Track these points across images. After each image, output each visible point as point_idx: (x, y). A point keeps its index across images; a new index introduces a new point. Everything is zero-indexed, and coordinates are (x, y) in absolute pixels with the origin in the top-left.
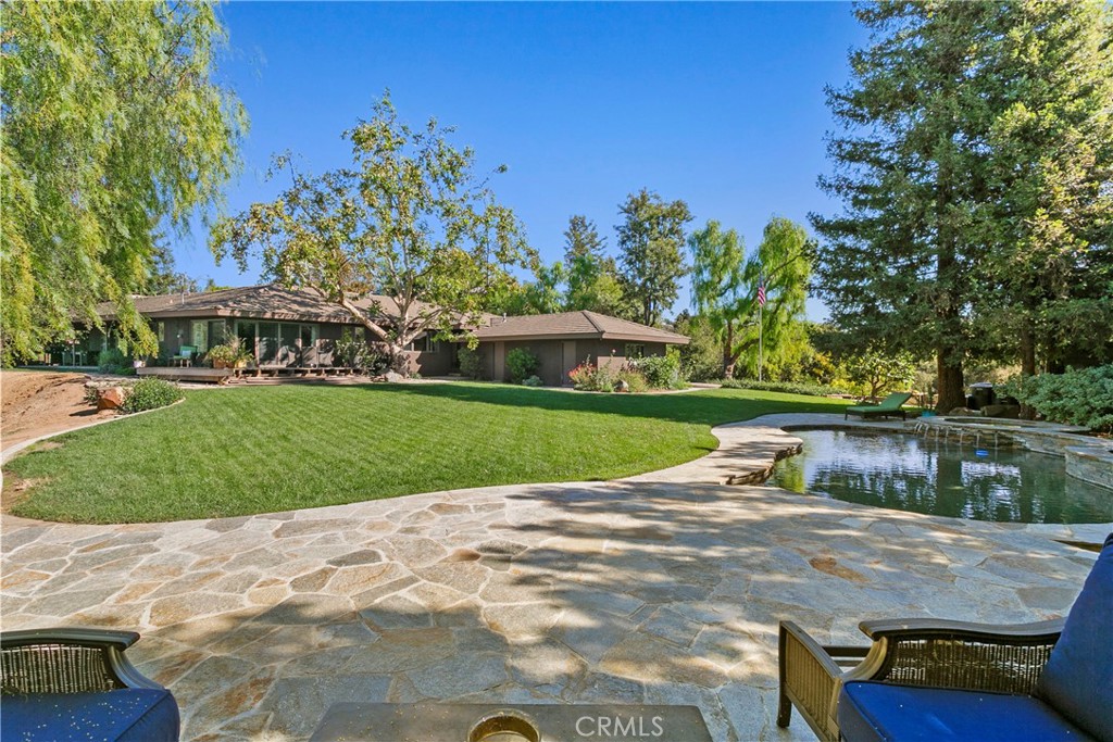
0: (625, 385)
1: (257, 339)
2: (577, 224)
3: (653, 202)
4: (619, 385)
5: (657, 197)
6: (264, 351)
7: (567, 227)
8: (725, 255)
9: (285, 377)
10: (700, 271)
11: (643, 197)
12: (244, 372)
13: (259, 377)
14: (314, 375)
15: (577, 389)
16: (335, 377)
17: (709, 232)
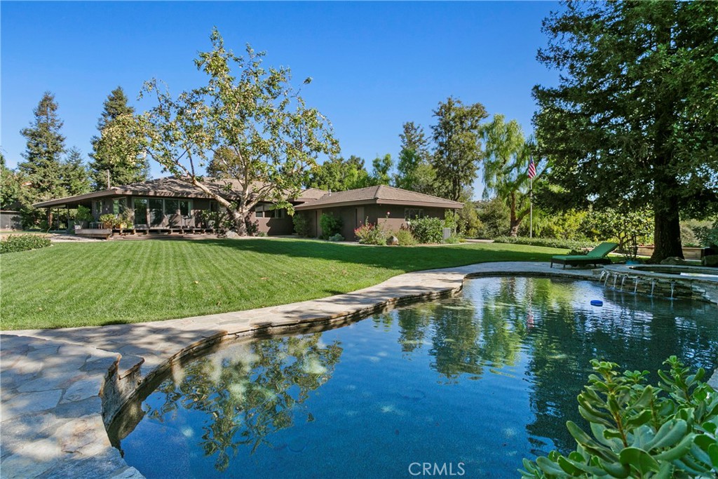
0: (395, 239)
1: (148, 210)
2: (408, 128)
3: (457, 105)
4: (390, 240)
5: (459, 102)
6: (154, 218)
7: (402, 131)
8: (507, 140)
9: (155, 235)
10: (488, 155)
11: (449, 103)
12: (124, 231)
13: (136, 234)
14: (178, 233)
15: (360, 243)
16: (191, 235)
17: (494, 125)
